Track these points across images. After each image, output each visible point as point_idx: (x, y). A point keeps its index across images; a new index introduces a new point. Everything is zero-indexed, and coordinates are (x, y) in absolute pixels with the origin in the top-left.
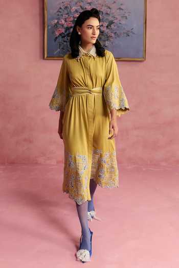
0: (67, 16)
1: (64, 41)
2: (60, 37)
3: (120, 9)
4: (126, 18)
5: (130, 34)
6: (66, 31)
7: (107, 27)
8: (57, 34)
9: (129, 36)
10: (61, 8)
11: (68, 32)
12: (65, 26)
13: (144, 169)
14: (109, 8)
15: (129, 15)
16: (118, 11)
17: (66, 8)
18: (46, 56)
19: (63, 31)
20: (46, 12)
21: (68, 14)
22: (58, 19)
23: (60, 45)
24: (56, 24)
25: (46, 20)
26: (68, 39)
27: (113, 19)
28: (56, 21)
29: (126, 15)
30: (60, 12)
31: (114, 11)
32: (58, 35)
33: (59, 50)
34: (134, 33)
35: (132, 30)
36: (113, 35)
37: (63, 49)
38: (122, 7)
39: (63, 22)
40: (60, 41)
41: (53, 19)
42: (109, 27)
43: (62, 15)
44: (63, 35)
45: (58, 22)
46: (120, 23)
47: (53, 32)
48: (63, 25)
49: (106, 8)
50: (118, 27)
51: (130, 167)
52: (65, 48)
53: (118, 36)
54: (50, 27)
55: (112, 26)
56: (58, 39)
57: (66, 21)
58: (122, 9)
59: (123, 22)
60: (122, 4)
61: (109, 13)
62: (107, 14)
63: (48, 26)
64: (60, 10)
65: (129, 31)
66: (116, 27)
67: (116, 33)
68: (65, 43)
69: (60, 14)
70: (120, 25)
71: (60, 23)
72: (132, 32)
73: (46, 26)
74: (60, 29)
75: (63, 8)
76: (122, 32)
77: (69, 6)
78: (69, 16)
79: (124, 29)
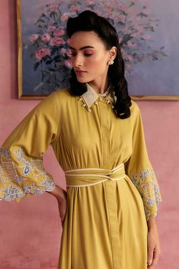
0: (55, 27)
1: (51, 70)
2: (44, 63)
3: (142, 15)
4: (153, 31)
5: (159, 56)
6: (53, 53)
7: (121, 44)
8: (39, 57)
9: (157, 59)
10: (44, 15)
11: (56, 54)
12: (52, 44)
14: (124, 13)
15: (157, 25)
16: (139, 18)
17: (53, 14)
18: (20, 94)
19: (48, 52)
20: (19, 21)
21: (55, 24)
22: (40, 33)
23: (43, 75)
24: (36, 42)
25: (20, 35)
26: (55, 66)
27: (130, 32)
28: (37, 36)
29: (153, 25)
30: (43, 22)
31: (133, 19)
32: (41, 59)
33: (42, 84)
34: (164, 55)
35: (162, 50)
36: (130, 58)
37: (48, 82)
38: (145, 12)
39: (48, 37)
40: (44, 69)
41: (30, 33)
43: (46, 27)
44: (48, 60)
45: (39, 38)
46: (142, 39)
47: (32, 55)
48: (47, 43)
49: (118, 14)
50: (139, 45)
52: (52, 80)
53: (140, 60)
54: (26, 47)
55: (129, 43)
56: (40, 67)
57: (52, 36)
58: (145, 16)
59: (148, 36)
60: (144, 7)
61: (123, 21)
62: (120, 23)
63: (24, 45)
64: (43, 18)
65: (156, 52)
66: (135, 45)
67: (135, 55)
68: (52, 73)
69: (42, 24)
70: (142, 42)
71: (43, 39)
72: (162, 53)
73: (20, 44)
74: (43, 50)
75: (47, 14)
76: (145, 53)
77: (57, 11)
78: (57, 27)
79: (149, 47)
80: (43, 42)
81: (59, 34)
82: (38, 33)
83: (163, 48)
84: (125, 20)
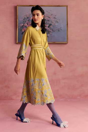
0: (28, 22)
3: (55, 18)
4: (58, 23)
5: (60, 30)
7: (48, 27)
8: (23, 31)
9: (59, 31)
10: (25, 18)
13: (69, 100)
14: (49, 18)
15: (59, 21)
16: (54, 19)
17: (28, 18)
18: (17, 42)
20: (17, 20)
21: (28, 21)
22: (24, 23)
24: (22, 26)
25: (17, 24)
27: (51, 23)
28: (23, 24)
31: (52, 19)
34: (61, 30)
36: (51, 31)
38: (56, 17)
39: (26, 25)
41: (21, 23)
42: (49, 27)
43: (26, 21)
47: (21, 30)
49: (47, 18)
50: (54, 27)
51: (61, 100)
53: (54, 31)
54: (19, 28)
55: (51, 26)
57: (27, 24)
58: (56, 18)
59: (57, 24)
60: (55, 16)
61: (49, 20)
62: (48, 20)
63: (19, 27)
64: (25, 19)
65: (59, 29)
66: (53, 27)
67: (52, 30)
69: (24, 21)
70: (55, 26)
72: (61, 29)
73: (17, 27)
74: (25, 28)
75: (26, 18)
76: (56, 29)
77: (29, 17)
78: (29, 22)
79: (57, 28)
80: (24, 26)
81: (30, 24)
82: (23, 23)
83: (61, 28)
84: (50, 20)
